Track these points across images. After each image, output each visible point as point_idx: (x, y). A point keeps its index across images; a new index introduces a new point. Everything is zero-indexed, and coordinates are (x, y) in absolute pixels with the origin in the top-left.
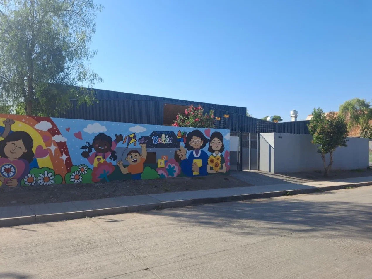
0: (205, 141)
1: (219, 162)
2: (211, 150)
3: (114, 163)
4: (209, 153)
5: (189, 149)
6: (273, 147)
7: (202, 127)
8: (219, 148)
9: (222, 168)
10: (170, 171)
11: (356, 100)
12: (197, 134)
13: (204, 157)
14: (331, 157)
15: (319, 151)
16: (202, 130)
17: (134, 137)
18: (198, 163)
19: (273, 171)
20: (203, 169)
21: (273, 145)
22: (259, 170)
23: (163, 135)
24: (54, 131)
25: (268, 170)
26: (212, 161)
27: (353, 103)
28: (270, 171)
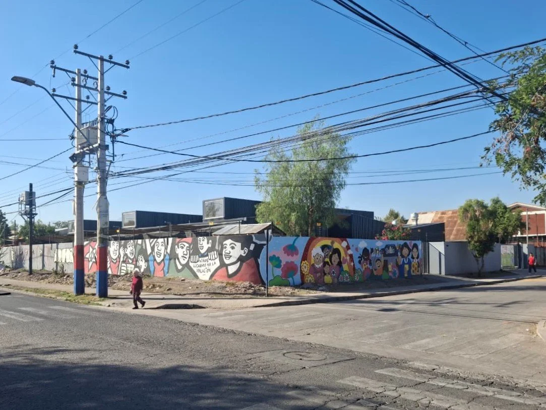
0: (410, 251)
1: (417, 266)
2: (413, 258)
3: (371, 267)
4: (412, 260)
5: (402, 257)
6: (444, 253)
7: (407, 240)
8: (416, 256)
9: (418, 271)
10: (394, 273)
11: (476, 202)
12: (406, 245)
13: (409, 263)
14: (483, 261)
15: (475, 256)
16: (408, 242)
17: (378, 250)
18: (407, 267)
19: (443, 273)
20: (409, 272)
21: (443, 252)
22: (429, 273)
23: (390, 247)
24: (348, 248)
25: (439, 273)
26: (413, 267)
27: (473, 204)
28: (440, 273)
